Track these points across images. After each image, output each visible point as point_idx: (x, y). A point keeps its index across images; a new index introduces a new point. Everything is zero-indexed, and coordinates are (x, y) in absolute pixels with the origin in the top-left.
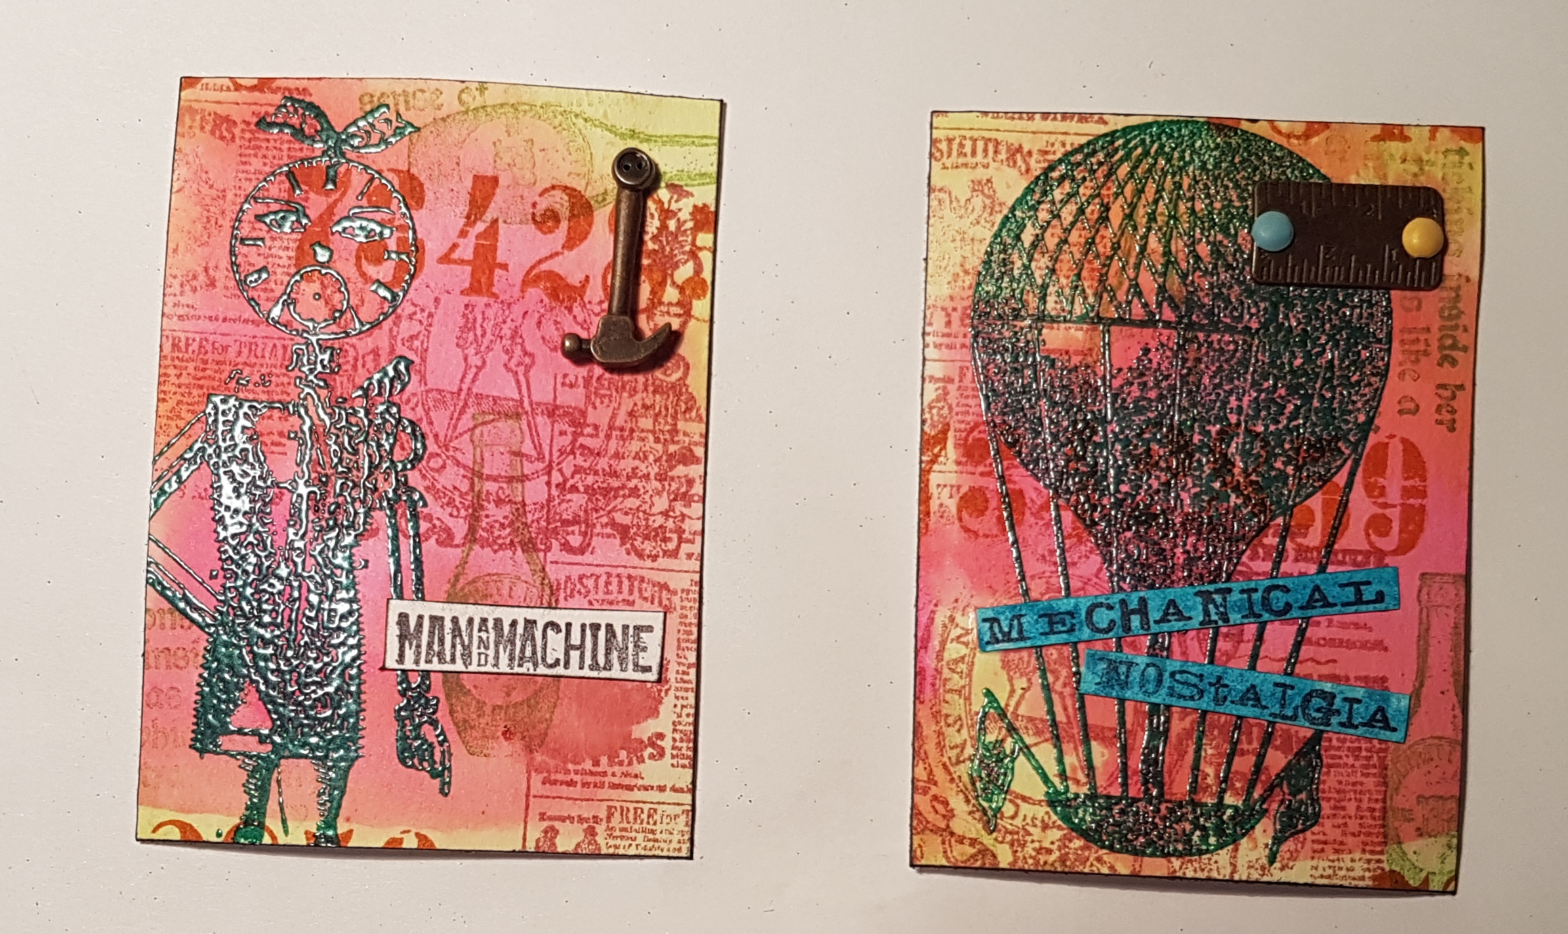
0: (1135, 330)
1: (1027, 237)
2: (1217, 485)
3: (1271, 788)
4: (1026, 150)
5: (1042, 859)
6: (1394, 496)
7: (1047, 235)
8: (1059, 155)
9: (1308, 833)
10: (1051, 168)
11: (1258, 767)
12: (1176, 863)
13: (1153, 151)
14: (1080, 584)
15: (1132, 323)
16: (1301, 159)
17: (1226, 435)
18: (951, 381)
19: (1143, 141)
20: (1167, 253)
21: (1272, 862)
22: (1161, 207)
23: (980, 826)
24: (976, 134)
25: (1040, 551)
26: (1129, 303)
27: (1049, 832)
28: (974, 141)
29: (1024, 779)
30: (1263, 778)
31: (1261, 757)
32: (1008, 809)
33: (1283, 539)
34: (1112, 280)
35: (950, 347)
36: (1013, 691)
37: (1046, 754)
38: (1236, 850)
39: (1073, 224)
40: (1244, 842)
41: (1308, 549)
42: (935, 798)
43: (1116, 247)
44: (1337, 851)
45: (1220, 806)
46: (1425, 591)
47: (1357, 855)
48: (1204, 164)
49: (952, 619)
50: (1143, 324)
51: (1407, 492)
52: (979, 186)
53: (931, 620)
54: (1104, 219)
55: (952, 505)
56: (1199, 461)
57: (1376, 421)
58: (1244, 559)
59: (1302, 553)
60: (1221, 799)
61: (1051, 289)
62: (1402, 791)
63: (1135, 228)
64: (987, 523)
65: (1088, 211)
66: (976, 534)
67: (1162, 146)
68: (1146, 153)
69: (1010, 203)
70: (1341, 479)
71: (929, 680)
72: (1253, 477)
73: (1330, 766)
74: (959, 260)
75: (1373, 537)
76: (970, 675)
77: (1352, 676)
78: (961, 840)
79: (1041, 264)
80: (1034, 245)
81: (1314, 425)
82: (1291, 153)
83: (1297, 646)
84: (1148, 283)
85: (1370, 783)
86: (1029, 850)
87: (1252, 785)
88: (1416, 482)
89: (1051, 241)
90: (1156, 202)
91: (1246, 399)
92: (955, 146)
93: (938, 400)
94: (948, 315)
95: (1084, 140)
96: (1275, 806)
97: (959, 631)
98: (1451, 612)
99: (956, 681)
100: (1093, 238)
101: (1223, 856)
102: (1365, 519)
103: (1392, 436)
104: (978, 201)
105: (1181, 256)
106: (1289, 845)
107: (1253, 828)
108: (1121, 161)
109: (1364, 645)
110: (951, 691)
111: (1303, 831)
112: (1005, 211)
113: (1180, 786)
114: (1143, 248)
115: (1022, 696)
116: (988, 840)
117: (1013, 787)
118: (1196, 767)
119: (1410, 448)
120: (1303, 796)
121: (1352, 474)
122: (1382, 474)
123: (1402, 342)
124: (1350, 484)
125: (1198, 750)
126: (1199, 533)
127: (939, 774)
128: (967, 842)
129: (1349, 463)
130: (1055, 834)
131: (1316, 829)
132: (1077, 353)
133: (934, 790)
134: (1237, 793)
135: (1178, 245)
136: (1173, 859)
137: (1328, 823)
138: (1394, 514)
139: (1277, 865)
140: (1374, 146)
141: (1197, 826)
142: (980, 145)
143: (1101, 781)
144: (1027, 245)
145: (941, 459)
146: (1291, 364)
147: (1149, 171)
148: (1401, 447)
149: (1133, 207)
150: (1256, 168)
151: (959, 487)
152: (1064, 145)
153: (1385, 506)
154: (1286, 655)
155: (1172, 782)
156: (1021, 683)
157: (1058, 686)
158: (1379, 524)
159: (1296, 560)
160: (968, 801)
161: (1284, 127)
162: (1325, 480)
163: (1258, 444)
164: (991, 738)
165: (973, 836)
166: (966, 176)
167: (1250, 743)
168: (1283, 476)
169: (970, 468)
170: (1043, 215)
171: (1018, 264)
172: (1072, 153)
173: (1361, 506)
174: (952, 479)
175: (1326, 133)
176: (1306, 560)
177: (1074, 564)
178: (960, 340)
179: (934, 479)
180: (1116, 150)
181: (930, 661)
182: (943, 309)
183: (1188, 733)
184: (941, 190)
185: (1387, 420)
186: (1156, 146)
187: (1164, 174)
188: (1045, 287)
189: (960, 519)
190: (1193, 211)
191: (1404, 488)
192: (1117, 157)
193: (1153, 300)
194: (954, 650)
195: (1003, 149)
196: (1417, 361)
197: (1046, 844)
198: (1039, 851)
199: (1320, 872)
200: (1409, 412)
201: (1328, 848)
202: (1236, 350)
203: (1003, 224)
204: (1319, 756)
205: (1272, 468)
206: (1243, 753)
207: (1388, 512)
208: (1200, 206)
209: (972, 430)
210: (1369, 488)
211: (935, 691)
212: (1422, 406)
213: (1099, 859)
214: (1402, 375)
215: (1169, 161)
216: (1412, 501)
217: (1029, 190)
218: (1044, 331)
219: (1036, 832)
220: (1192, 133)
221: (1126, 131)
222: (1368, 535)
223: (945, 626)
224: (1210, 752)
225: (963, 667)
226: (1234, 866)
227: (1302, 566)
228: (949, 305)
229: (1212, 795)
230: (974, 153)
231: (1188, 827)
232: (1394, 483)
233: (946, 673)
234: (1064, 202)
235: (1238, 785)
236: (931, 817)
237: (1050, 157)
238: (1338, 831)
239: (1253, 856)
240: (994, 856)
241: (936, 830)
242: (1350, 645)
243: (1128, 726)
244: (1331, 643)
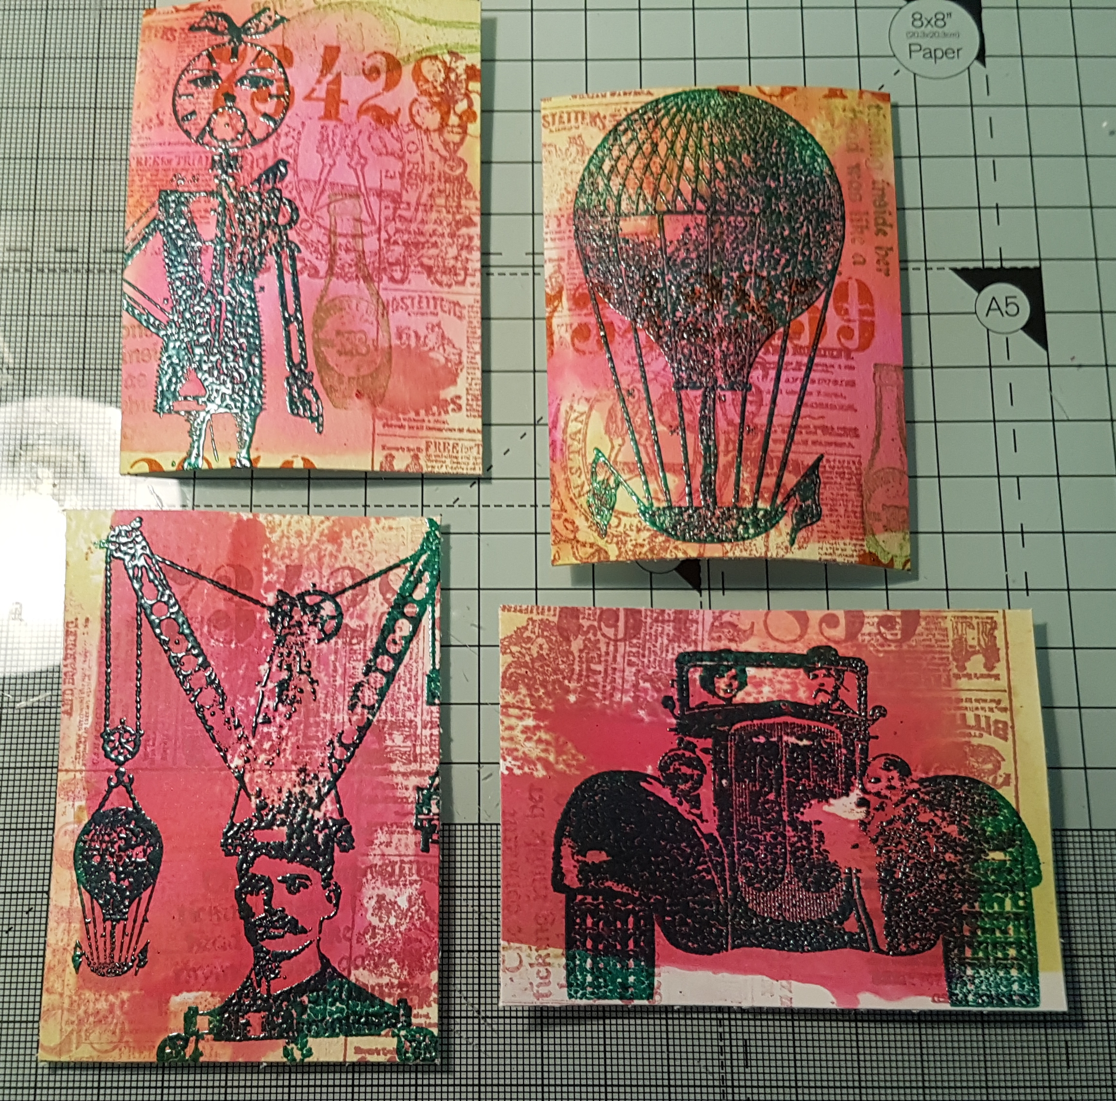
0: (680, 217)
1: (606, 167)
2: (739, 309)
3: (789, 497)
4: (602, 115)
5: (638, 550)
6: (854, 314)
7: (619, 165)
8: (623, 116)
9: (815, 526)
10: (619, 124)
11: (778, 485)
12: (728, 546)
13: (683, 109)
14: (652, 376)
15: (678, 213)
16: (779, 110)
17: (743, 278)
18: (562, 259)
19: (677, 104)
20: (697, 168)
21: (792, 542)
22: (691, 142)
23: (596, 534)
24: (569, 110)
25: (626, 358)
26: (674, 201)
27: (641, 533)
28: (569, 114)
29: (624, 501)
30: (782, 491)
31: (780, 477)
32: (614, 521)
33: (785, 341)
34: (662, 187)
35: (561, 239)
36: (613, 448)
37: (637, 484)
38: (768, 536)
39: (635, 157)
40: (773, 532)
41: (801, 347)
42: (566, 520)
43: (664, 168)
44: (834, 538)
45: (755, 509)
46: (877, 375)
47: (848, 541)
48: (717, 116)
49: (571, 407)
50: (684, 213)
51: (862, 313)
52: (573, 140)
53: (558, 410)
54: (655, 150)
55: (568, 337)
56: (727, 295)
57: (839, 269)
58: (760, 354)
59: (798, 350)
60: (755, 505)
61: (624, 197)
62: (872, 500)
63: (675, 155)
64: (592, 344)
65: (644, 148)
66: (584, 353)
67: (689, 106)
68: (679, 110)
69: (594, 148)
70: (819, 304)
71: (559, 447)
72: (763, 304)
73: (825, 484)
74: (563, 186)
75: (843, 340)
76: (585, 440)
77: (835, 427)
78: (584, 545)
79: (616, 183)
80: (611, 171)
81: (799, 271)
82: (772, 106)
83: (799, 407)
84: (686, 188)
85: (852, 494)
86: (629, 546)
87: (775, 496)
88: (868, 306)
89: (622, 168)
90: (687, 139)
91: (754, 257)
92: (557, 118)
93: (555, 272)
94: (559, 220)
95: (638, 106)
96: (791, 508)
97: (576, 414)
98: (895, 389)
99: (576, 446)
100: (648, 165)
101: (760, 540)
102: (837, 328)
103: (850, 278)
104: (573, 149)
105: (706, 171)
106: (802, 534)
107: (778, 522)
108: (663, 116)
109: (842, 407)
110: (573, 452)
111: (811, 524)
112: (591, 153)
113: (728, 497)
114: (681, 168)
115: (619, 450)
116: (601, 543)
117: (616, 507)
118: (737, 484)
119: (862, 287)
120: (809, 502)
121: (826, 301)
122: (846, 300)
123: (852, 220)
124: (825, 307)
125: (738, 473)
126: (730, 339)
127: (568, 505)
128: (588, 546)
129: (824, 294)
130: (646, 534)
131: (819, 523)
132: (642, 234)
133: (565, 515)
134: (765, 500)
135: (705, 164)
136: (726, 544)
137: (827, 520)
138: (855, 326)
139: (796, 546)
140: (825, 102)
141: (740, 522)
142: (573, 116)
143: (674, 498)
144: (606, 172)
145: (559, 309)
146: (782, 234)
147: (682, 120)
148: (856, 285)
149: (673, 143)
150: (750, 116)
151: (571, 325)
152: (626, 110)
153: (849, 321)
154: (791, 413)
155: (722, 496)
156: (618, 441)
157: (643, 441)
158: (845, 332)
159: (794, 354)
160: (587, 519)
161: (767, 89)
162: (809, 304)
163: (765, 283)
164: (600, 478)
165: (592, 541)
166: (565, 135)
167: (772, 468)
168: (782, 303)
169: (578, 312)
170: (615, 153)
171: (601, 184)
172: (633, 113)
173: (834, 321)
174: (567, 320)
175: (794, 94)
176: (801, 354)
177: (648, 364)
178: (568, 234)
179: (555, 322)
180: (660, 110)
181: (559, 435)
182: (556, 217)
183: (731, 465)
184: (550, 145)
185: (846, 268)
186: (685, 106)
187: (691, 122)
188: (619, 196)
189: (573, 345)
190: (711, 144)
191: (860, 310)
192: (660, 114)
193: (689, 198)
194: (573, 427)
195: (587, 117)
196: (862, 232)
197: (640, 541)
198: (635, 546)
199: (824, 551)
200: (860, 263)
201: (829, 536)
202: (746, 227)
203: (590, 161)
204: (818, 477)
205: (774, 297)
206: (768, 475)
207: (851, 325)
208: (715, 140)
209: (577, 289)
210: (838, 310)
211: (563, 454)
212: (867, 259)
213: (676, 548)
214: (853, 241)
215: (694, 113)
216: (865, 318)
217: (605, 139)
218: (621, 223)
219: (633, 534)
220: (708, 98)
221: (665, 98)
222: (839, 339)
223: (567, 412)
224: (746, 475)
225: (580, 436)
226: (767, 547)
227: (799, 358)
228: (559, 214)
229: (749, 502)
230: (569, 120)
231: (734, 523)
232: (854, 306)
233: (569, 441)
234: (628, 144)
235: (766, 496)
236: (564, 532)
237: (618, 118)
238: (834, 525)
239: (780, 540)
240: (606, 552)
241: (567, 541)
242: (833, 407)
243: (691, 461)
244: (821, 405)
